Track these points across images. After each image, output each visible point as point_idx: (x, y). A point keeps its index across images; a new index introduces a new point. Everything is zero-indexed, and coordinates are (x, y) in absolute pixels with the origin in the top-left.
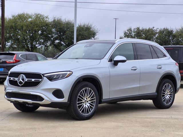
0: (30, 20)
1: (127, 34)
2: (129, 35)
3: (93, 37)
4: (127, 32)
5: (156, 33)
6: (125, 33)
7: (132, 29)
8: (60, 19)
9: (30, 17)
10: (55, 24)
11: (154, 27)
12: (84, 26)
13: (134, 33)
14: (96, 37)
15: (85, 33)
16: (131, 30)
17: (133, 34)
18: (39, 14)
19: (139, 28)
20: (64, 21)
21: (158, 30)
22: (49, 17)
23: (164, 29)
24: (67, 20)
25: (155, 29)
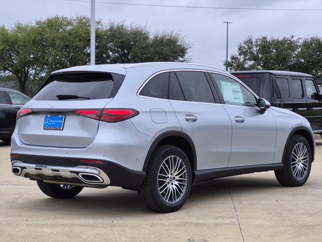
0: (69, 28)
1: (244, 50)
2: (247, 51)
3: (182, 57)
4: (244, 45)
5: (297, 47)
6: (240, 48)
7: (254, 40)
8: (122, 26)
9: (69, 23)
10: (113, 35)
11: (293, 37)
12: (164, 37)
13: (257, 47)
14: (186, 56)
15: (166, 50)
16: (252, 43)
17: (255, 49)
18: (84, 18)
19: (265, 38)
20: (129, 29)
21: (301, 41)
22: (103, 22)
23: (311, 38)
24: (134, 27)
25: (295, 39)
